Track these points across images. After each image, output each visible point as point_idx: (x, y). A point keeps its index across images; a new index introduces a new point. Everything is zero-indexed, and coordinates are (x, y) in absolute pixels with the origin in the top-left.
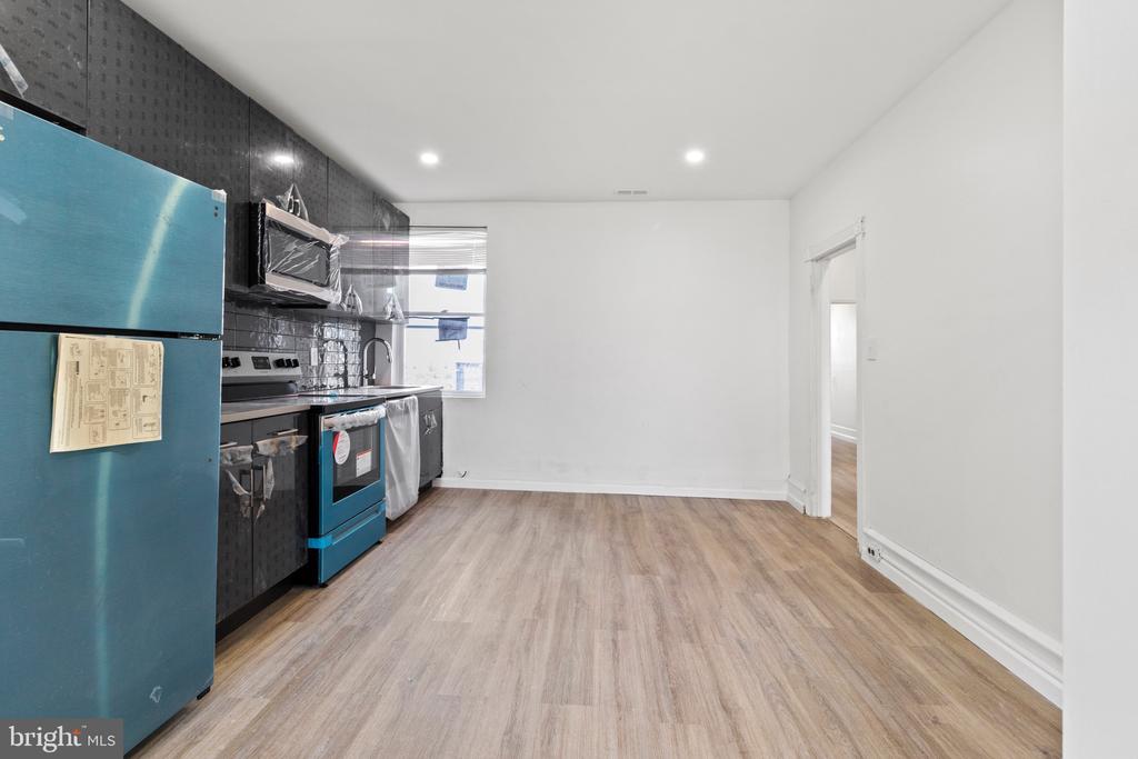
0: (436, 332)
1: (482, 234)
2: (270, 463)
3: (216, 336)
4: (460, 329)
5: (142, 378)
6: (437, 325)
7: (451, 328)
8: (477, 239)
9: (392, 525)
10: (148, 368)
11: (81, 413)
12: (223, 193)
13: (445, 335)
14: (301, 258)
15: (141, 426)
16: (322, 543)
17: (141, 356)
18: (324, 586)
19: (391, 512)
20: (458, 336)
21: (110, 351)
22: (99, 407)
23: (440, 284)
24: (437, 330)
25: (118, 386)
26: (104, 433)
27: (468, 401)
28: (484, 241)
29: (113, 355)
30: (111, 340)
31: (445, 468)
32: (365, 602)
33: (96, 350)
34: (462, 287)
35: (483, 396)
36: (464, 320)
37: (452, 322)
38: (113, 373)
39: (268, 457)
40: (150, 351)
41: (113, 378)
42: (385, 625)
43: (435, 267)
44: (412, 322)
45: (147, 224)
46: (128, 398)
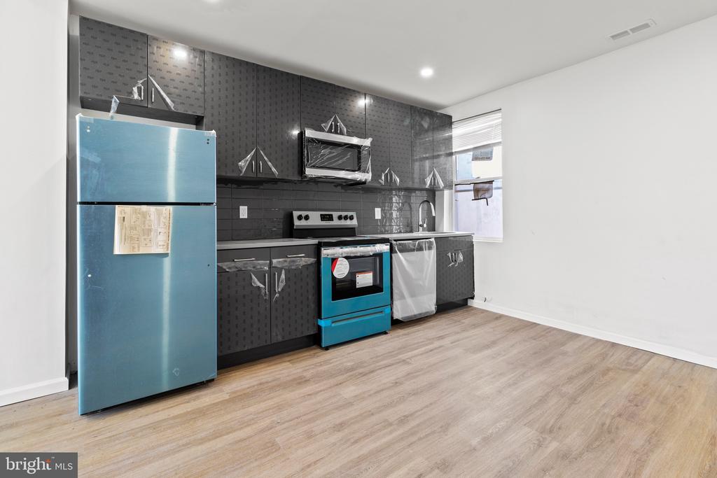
0: (472, 194)
1: (499, 115)
2: (283, 272)
3: (212, 204)
4: (488, 190)
5: (159, 224)
6: (472, 188)
7: (481, 190)
8: (496, 119)
9: (397, 323)
10: (162, 219)
11: (125, 239)
12: (214, 132)
13: (478, 195)
14: (334, 157)
15: (158, 246)
16: (322, 323)
17: (159, 214)
18: (327, 348)
19: (398, 315)
20: (487, 196)
21: (143, 212)
22: (136, 236)
23: (475, 158)
24: (473, 192)
25: (147, 227)
26: (139, 247)
27: (490, 244)
28: (501, 120)
29: (144, 215)
30: (144, 208)
31: (476, 293)
32: (332, 365)
33: (135, 212)
34: (489, 158)
35: (501, 241)
36: (491, 182)
37: (482, 185)
38: (145, 221)
39: (281, 269)
40: (164, 212)
41: (144, 224)
42: (316, 383)
43: (472, 147)
44: (459, 188)
45: (163, 154)
46: (152, 233)
